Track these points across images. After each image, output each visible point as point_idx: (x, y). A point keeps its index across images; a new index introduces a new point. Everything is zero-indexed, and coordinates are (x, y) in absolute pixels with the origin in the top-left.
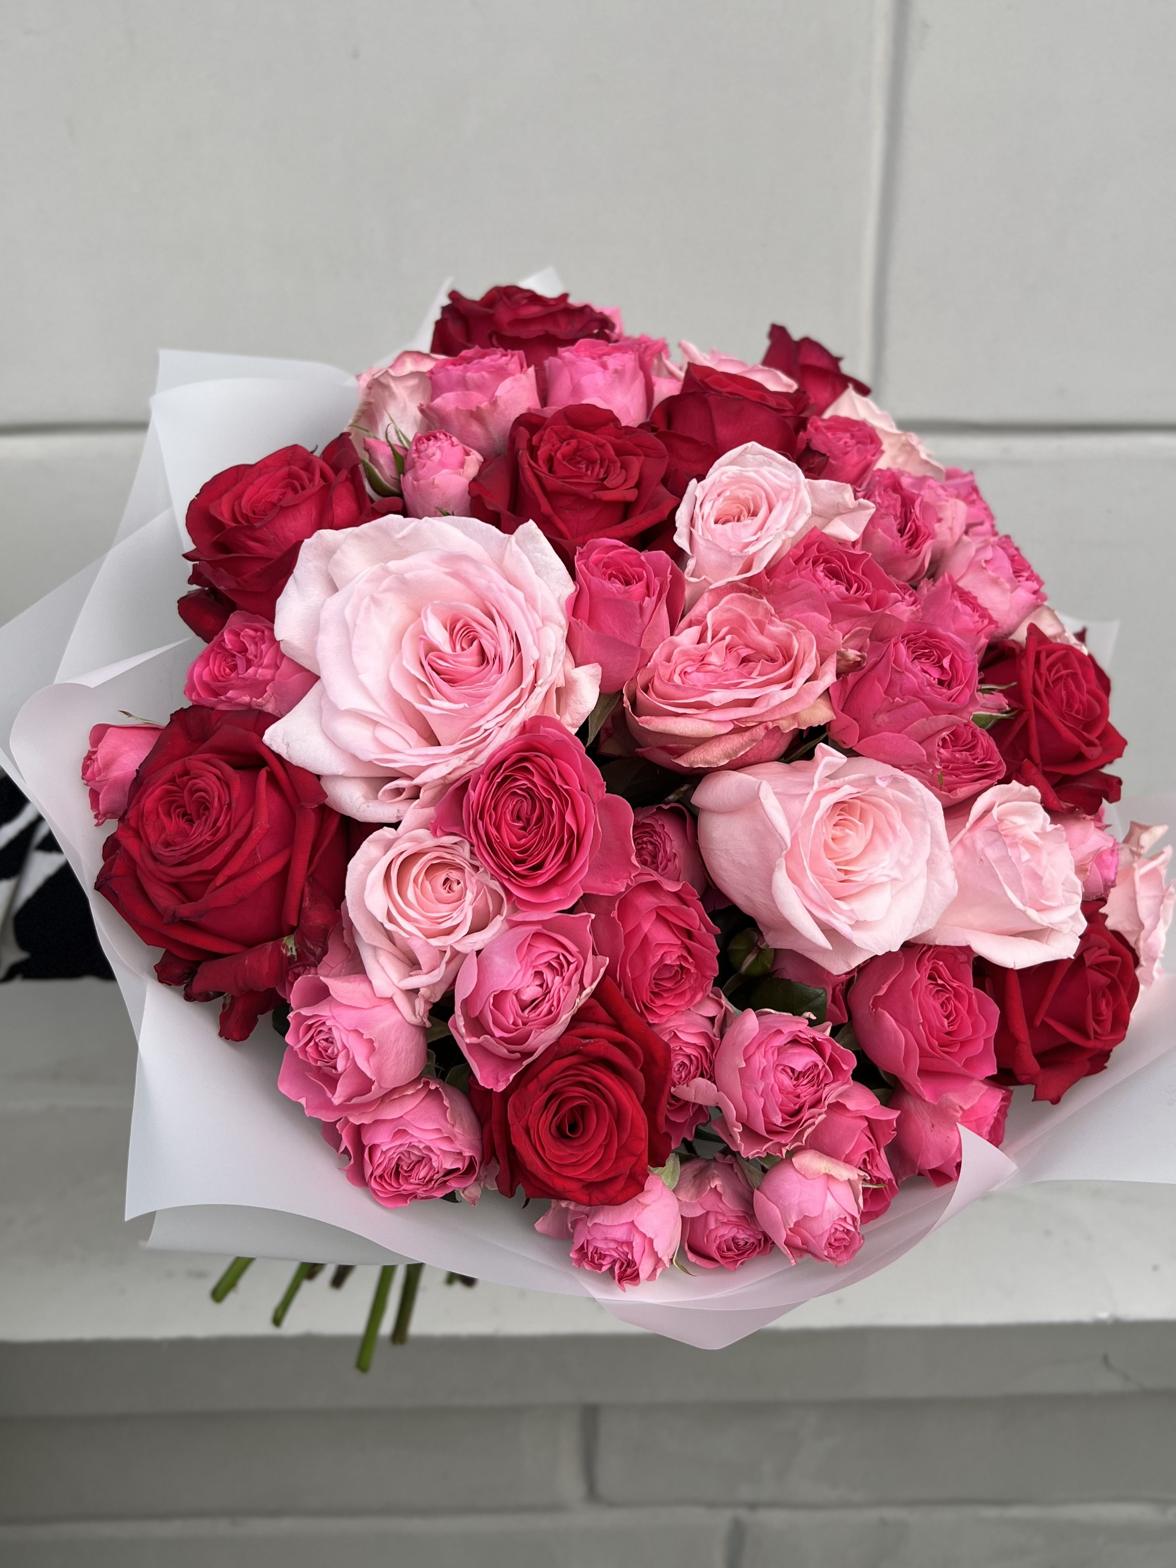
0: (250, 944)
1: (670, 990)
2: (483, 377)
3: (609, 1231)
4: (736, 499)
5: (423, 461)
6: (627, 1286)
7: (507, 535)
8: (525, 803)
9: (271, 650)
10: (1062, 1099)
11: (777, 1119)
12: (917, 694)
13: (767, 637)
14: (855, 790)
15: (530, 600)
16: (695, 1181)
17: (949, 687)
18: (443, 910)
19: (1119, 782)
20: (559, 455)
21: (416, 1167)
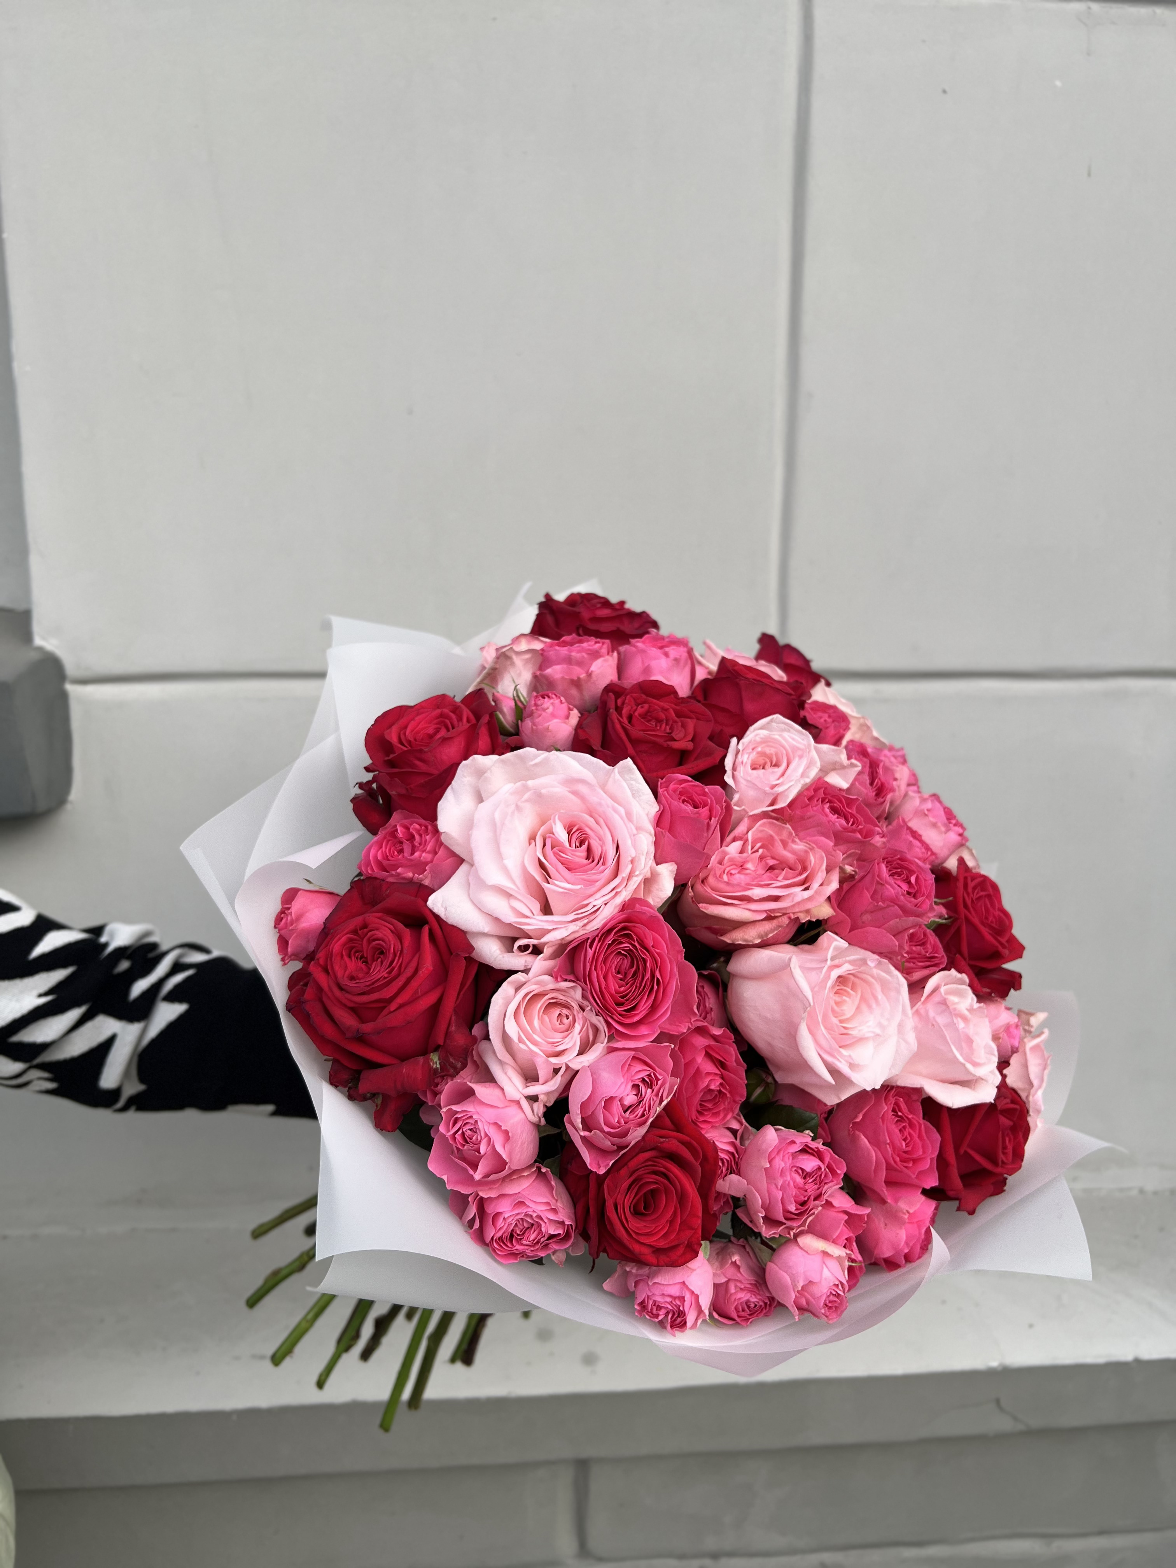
0: (404, 1058)
1: (709, 1110)
2: (583, 657)
3: (666, 1289)
4: (762, 754)
5: (539, 712)
6: (678, 1333)
7: (611, 767)
8: (626, 961)
9: (433, 839)
10: (977, 1211)
11: (792, 1208)
12: (894, 901)
13: (790, 852)
14: (851, 967)
15: (629, 816)
16: (718, 1257)
17: (915, 897)
18: (558, 1037)
19: (1020, 976)
20: (636, 714)
21: (527, 1232)
